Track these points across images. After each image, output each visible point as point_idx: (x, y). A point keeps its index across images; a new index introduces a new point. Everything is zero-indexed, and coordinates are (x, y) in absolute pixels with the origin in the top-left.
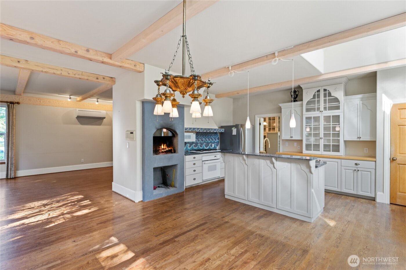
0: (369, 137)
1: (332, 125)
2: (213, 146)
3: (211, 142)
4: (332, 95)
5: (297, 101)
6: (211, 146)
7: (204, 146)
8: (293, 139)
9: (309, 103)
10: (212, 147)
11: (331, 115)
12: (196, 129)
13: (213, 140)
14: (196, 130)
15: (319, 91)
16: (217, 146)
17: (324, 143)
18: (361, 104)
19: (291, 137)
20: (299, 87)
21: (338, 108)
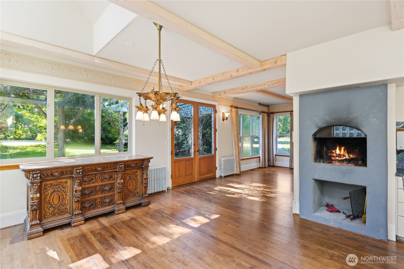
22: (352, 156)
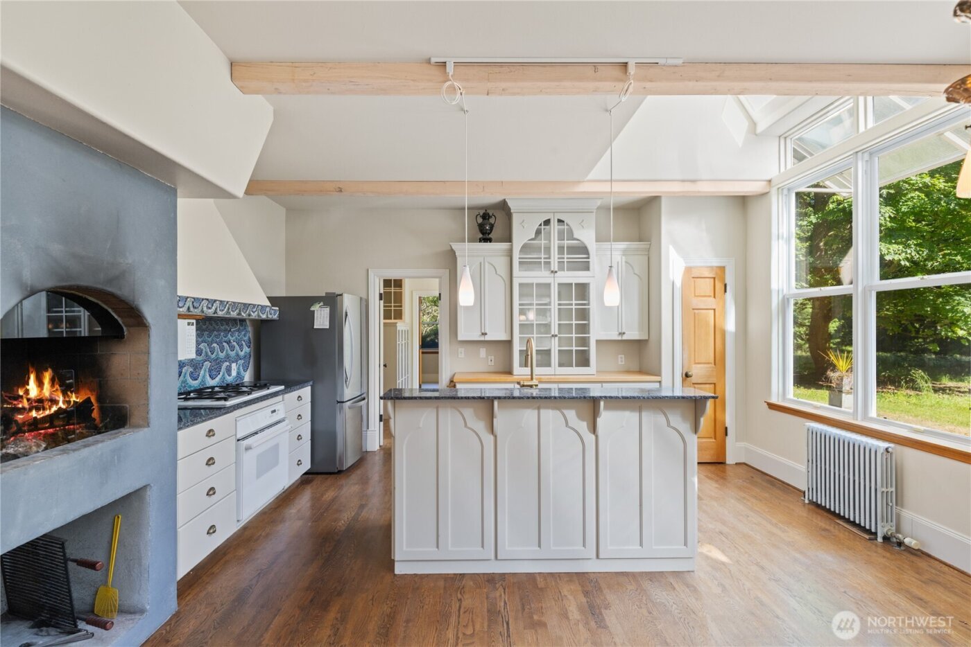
0: (637, 333)
1: (576, 305)
2: (234, 373)
3: (228, 358)
4: (575, 236)
5: (490, 240)
6: (229, 370)
7: (204, 377)
8: (487, 338)
9: (525, 248)
10: (230, 375)
11: (574, 281)
12: (205, 303)
13: (232, 348)
14: (205, 309)
15: (547, 222)
16: (245, 371)
17: (559, 346)
18: (624, 263)
19: (483, 334)
20: (503, 206)
21: (586, 267)
22: (73, 398)
